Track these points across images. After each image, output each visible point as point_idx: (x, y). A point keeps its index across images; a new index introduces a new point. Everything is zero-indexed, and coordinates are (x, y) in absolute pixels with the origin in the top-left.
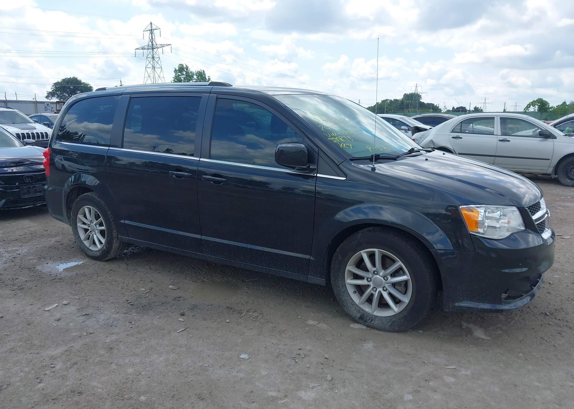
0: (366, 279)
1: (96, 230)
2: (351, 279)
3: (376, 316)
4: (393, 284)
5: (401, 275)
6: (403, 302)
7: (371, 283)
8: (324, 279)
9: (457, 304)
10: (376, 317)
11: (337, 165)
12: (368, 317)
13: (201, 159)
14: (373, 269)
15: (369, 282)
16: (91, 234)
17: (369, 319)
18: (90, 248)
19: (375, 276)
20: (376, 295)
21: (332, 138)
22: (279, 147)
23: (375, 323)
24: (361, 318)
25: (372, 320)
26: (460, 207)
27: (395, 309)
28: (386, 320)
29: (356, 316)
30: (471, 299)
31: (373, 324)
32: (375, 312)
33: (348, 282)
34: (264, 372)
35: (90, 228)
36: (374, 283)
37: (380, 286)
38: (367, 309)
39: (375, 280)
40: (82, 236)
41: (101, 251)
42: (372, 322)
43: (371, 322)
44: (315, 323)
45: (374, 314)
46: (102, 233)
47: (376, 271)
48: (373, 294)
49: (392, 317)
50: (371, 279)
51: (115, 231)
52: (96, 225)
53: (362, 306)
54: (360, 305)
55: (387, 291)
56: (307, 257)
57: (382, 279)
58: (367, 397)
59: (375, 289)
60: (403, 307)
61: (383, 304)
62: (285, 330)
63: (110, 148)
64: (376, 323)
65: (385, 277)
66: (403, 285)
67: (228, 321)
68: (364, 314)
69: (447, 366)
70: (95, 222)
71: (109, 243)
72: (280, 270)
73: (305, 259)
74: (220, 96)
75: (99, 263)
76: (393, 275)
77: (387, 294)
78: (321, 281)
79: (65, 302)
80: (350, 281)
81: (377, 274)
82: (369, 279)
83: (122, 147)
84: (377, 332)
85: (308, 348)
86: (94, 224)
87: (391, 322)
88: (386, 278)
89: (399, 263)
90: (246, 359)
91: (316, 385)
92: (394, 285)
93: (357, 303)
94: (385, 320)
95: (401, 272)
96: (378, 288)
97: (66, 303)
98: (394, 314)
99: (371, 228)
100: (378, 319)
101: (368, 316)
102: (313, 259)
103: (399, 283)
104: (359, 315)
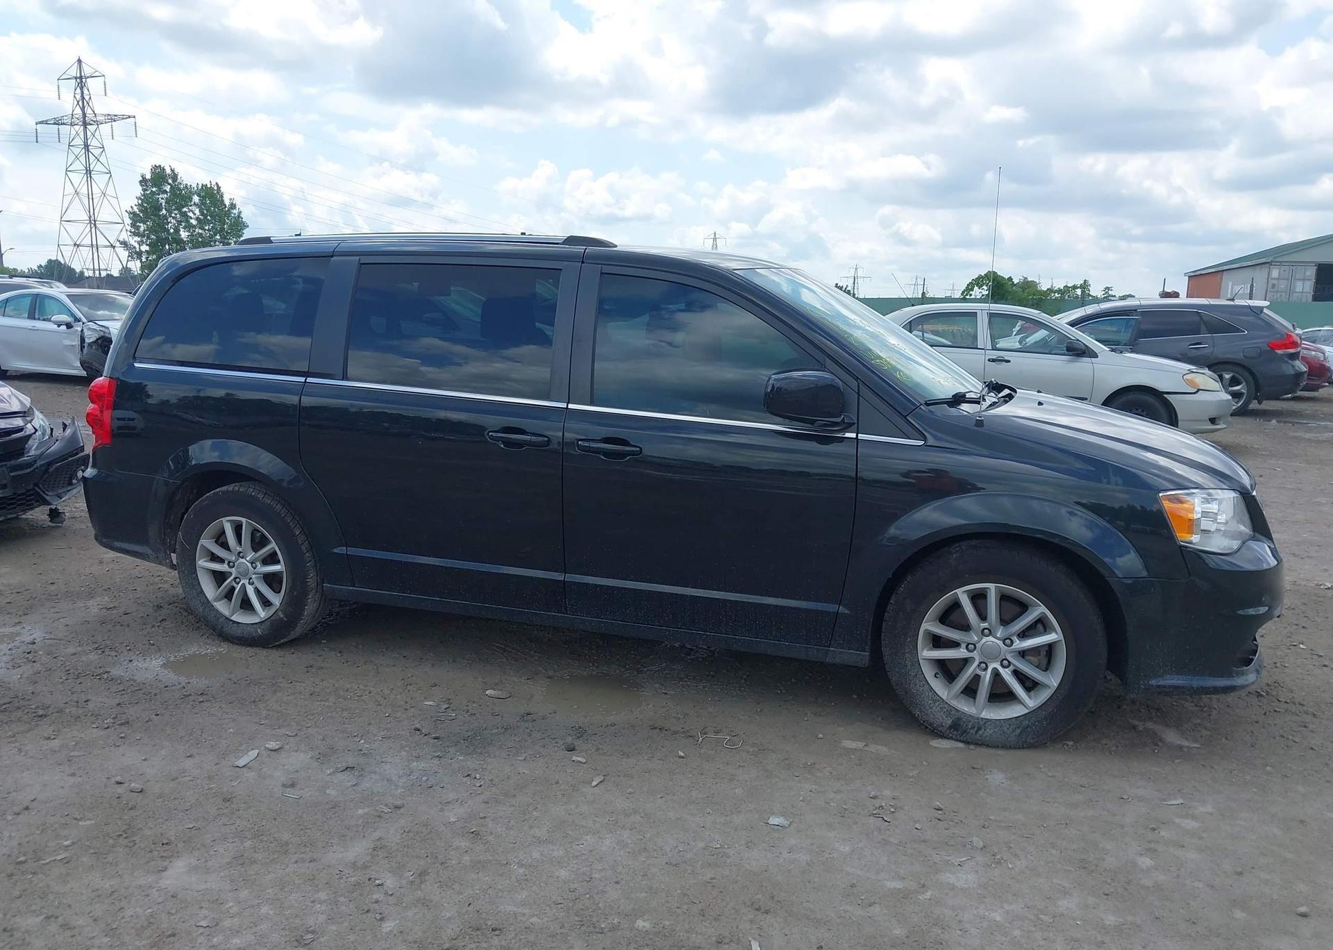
0: (964, 645)
1: (255, 574)
2: (931, 650)
3: (987, 719)
4: (1021, 653)
5: (1040, 634)
6: (1046, 686)
7: (975, 654)
8: (868, 654)
9: (1153, 682)
10: (985, 723)
11: (903, 416)
12: (971, 724)
13: (571, 406)
14: (982, 625)
15: (972, 651)
16: (238, 584)
17: (973, 728)
18: (232, 618)
19: (985, 639)
20: (987, 677)
21: (878, 361)
22: (775, 380)
23: (986, 734)
24: (955, 726)
25: (979, 729)
26: (1161, 495)
27: (1029, 702)
28: (1010, 725)
29: (944, 725)
30: (1180, 670)
31: (981, 736)
32: (984, 713)
33: (924, 654)
34: (843, 847)
35: (233, 569)
36: (982, 653)
37: (994, 659)
38: (965, 707)
39: (984, 646)
40: (209, 589)
41: (268, 623)
42: (981, 732)
43: (977, 732)
44: (860, 745)
45: (982, 716)
46: (272, 581)
47: (986, 629)
48: (980, 676)
49: (1021, 718)
50: (975, 646)
51: (311, 575)
52: (252, 563)
53: (954, 703)
54: (952, 701)
55: (1011, 666)
56: (832, 608)
57: (1000, 643)
58: (1073, 870)
59: (983, 665)
60: (1044, 695)
61: (1001, 694)
62: (815, 764)
63: (309, 380)
64: (988, 732)
65: (1007, 639)
66: (1043, 653)
67: (681, 754)
68: (960, 719)
69: (1164, 800)
70: (251, 555)
71: (295, 603)
72: (760, 639)
73: (828, 613)
74: (607, 269)
75: (262, 653)
76: (1023, 635)
77: (1010, 673)
78: (860, 657)
79: (273, 745)
80: (928, 654)
81: (990, 634)
82: (971, 647)
83: (345, 378)
84: (992, 751)
85: (887, 793)
86: (248, 559)
87: (1021, 729)
88: (1008, 642)
89: (1040, 610)
90: (787, 826)
91: (964, 859)
92: (1023, 654)
93: (944, 698)
94: (1008, 726)
95: (1040, 626)
96: (990, 662)
97: (277, 748)
98: (1027, 711)
99: (974, 542)
100: (991, 725)
101: (970, 721)
102: (846, 612)
103: (1035, 650)
104: (949, 722)
